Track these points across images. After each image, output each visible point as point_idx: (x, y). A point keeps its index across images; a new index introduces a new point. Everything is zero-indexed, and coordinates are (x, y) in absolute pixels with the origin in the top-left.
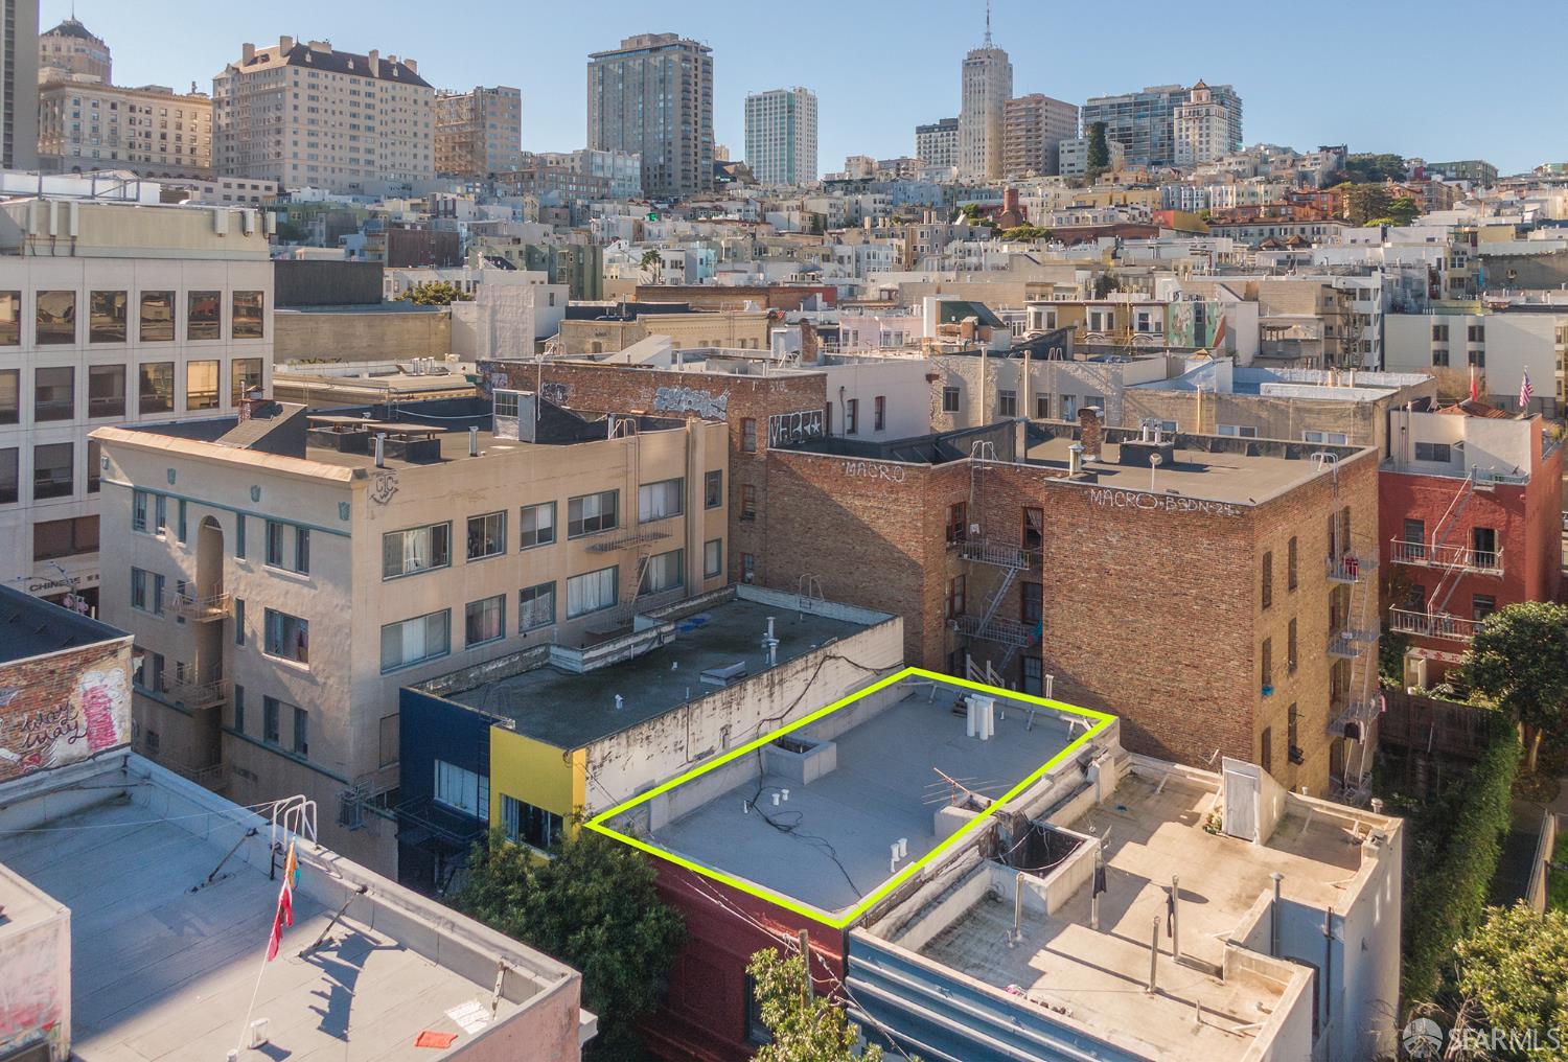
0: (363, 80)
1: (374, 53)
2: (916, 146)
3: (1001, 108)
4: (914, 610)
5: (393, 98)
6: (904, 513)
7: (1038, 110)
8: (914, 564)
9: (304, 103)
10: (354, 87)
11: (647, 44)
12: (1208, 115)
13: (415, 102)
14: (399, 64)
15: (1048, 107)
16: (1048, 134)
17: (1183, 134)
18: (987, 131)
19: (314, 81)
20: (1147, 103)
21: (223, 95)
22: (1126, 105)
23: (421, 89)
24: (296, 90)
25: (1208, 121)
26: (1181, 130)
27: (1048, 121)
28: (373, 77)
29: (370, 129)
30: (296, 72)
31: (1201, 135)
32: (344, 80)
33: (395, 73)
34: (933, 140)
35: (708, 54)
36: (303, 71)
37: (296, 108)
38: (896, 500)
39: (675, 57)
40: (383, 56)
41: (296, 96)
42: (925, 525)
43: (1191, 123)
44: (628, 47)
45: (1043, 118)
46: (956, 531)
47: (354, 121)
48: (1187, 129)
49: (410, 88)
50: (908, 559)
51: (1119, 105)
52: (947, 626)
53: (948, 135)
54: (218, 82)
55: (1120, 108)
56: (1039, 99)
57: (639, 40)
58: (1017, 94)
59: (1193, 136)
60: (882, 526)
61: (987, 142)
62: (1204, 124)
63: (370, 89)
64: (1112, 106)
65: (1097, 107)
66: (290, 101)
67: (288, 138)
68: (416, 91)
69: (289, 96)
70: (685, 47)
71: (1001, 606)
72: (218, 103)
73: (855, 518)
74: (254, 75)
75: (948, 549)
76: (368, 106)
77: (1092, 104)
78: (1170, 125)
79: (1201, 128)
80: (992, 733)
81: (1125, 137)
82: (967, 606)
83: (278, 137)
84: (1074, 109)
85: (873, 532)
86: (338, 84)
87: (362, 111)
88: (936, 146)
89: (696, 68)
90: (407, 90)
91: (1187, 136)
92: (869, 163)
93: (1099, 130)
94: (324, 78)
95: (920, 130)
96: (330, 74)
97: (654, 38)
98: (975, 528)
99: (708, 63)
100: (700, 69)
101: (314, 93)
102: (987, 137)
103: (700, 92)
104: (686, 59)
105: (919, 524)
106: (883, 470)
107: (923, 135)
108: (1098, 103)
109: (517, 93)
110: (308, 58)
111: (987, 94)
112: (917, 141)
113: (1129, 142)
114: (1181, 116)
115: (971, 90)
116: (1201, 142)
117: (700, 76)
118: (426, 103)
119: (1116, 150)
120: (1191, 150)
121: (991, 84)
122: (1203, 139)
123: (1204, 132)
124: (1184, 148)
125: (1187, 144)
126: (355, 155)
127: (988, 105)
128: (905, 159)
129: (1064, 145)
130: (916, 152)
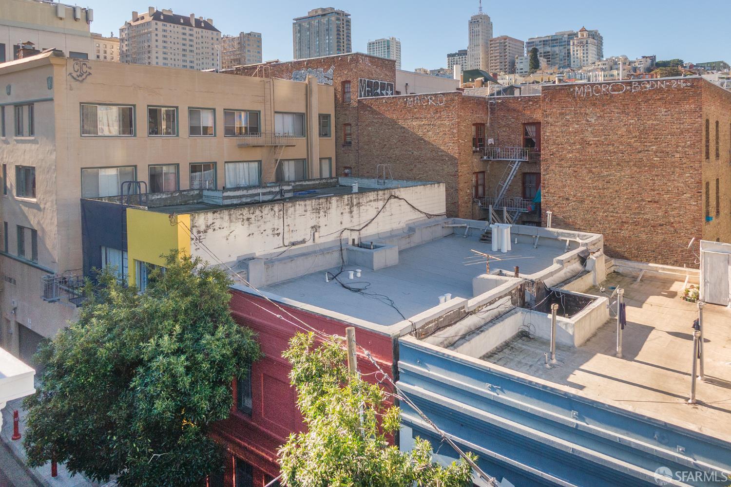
0: (188, 28)
1: (192, 15)
2: (447, 63)
3: (487, 43)
4: (452, 188)
5: (202, 37)
6: (445, 125)
7: (505, 43)
8: (452, 158)
9: (160, 38)
10: (184, 31)
11: (320, 12)
12: (587, 43)
13: (212, 38)
14: (204, 21)
15: (511, 42)
16: (510, 55)
17: (575, 53)
18: (481, 54)
19: (165, 28)
20: (557, 39)
21: (124, 36)
22: (547, 41)
23: (215, 33)
24: (156, 32)
25: (587, 46)
26: (574, 51)
27: (510, 48)
28: (192, 26)
29: (191, 51)
30: (156, 24)
31: (584, 54)
32: (179, 28)
33: (203, 25)
34: (455, 60)
35: (349, 17)
36: (160, 23)
37: (157, 41)
38: (440, 117)
39: (333, 19)
40: (197, 17)
41: (157, 35)
42: (458, 131)
43: (579, 48)
44: (311, 15)
45: (507, 47)
46: (479, 142)
47: (184, 47)
48: (577, 51)
49: (210, 32)
50: (448, 155)
51: (544, 41)
52: (474, 202)
53: (462, 58)
54: (122, 30)
55: (545, 42)
56: (505, 38)
57: (316, 11)
58: (495, 36)
59: (580, 54)
60: (431, 136)
61: (481, 60)
62: (585, 48)
63: (191, 32)
64: (540, 42)
65: (533, 42)
66: (154, 38)
67: (153, 55)
68: (212, 33)
69: (153, 35)
70: (338, 14)
71: (508, 190)
72: (122, 40)
73: (413, 133)
74: (137, 26)
75: (474, 152)
76: (191, 40)
77: (531, 41)
78: (569, 50)
79: (583, 50)
80: (510, 249)
81: (547, 55)
82: (486, 193)
83: (149, 55)
84: (523, 43)
85: (425, 141)
86: (176, 29)
87: (188, 42)
88: (457, 63)
89: (343, 24)
90: (208, 33)
91: (577, 54)
92: (425, 71)
93: (534, 52)
94: (170, 27)
95: (449, 56)
96: (172, 25)
97: (323, 9)
98: (491, 141)
99: (348, 22)
100: (345, 24)
101: (165, 34)
102: (481, 57)
103: (345, 35)
104: (338, 20)
105: (455, 131)
106: (431, 99)
107: (450, 58)
108: (533, 40)
109: (260, 35)
110: (162, 17)
111: (480, 37)
112: (447, 61)
113: (549, 58)
114: (574, 44)
115: (473, 34)
116: (584, 57)
117: (345, 28)
118: (217, 39)
119: (543, 62)
120: (579, 61)
121: (482, 32)
122: (585, 55)
123: (585, 52)
124: (576, 60)
125: (577, 58)
126: (185, 64)
127: (481, 42)
128: (442, 69)
129: (518, 59)
130: (447, 66)
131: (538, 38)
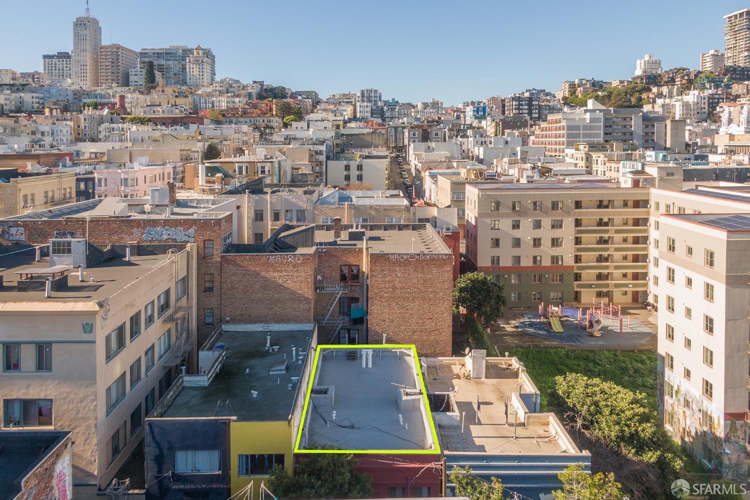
2: (43, 66)
7: (117, 52)
12: (202, 62)
15: (123, 51)
16: (123, 65)
17: (191, 70)
18: (88, 60)
20: (172, 54)
22: (161, 53)
25: (202, 65)
26: (190, 68)
27: (123, 58)
31: (199, 72)
34: (53, 63)
43: (195, 66)
45: (120, 57)
48: (193, 68)
51: (158, 53)
53: (63, 61)
55: (159, 55)
56: (117, 47)
58: (104, 44)
59: (196, 72)
61: (88, 67)
62: (201, 67)
64: (154, 53)
65: (146, 53)
77: (144, 51)
78: (184, 66)
79: (199, 68)
81: (161, 69)
84: (134, 52)
88: (55, 67)
91: (193, 72)
92: (14, 73)
93: (150, 65)
95: (45, 57)
102: (88, 64)
107: (47, 60)
108: (147, 51)
111: (88, 42)
112: (43, 63)
114: (190, 62)
115: (78, 38)
116: (199, 75)
119: (158, 75)
120: (195, 78)
121: (90, 36)
122: (201, 74)
123: (201, 70)
124: (191, 77)
125: (193, 75)
127: (88, 47)
128: (37, 73)
129: (132, 72)
130: (43, 69)
131: (151, 49)
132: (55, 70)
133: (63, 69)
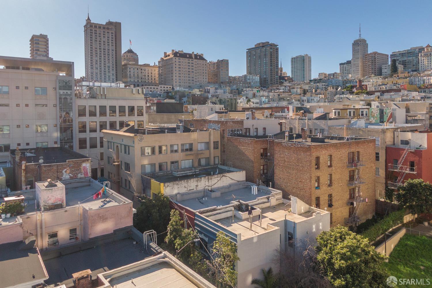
0: (191, 60)
1: (193, 53)
2: (339, 69)
3: (364, 56)
5: (198, 64)
7: (375, 56)
9: (177, 66)
10: (189, 61)
11: (261, 45)
12: (430, 55)
13: (203, 64)
14: (199, 55)
15: (379, 56)
16: (378, 64)
17: (422, 61)
18: (360, 63)
19: (180, 60)
20: (411, 52)
21: (160, 65)
22: (404, 53)
23: (204, 61)
24: (176, 63)
25: (430, 57)
26: (421, 60)
27: (378, 60)
28: (193, 58)
29: (193, 72)
30: (175, 59)
31: (428, 62)
32: (186, 60)
33: (198, 57)
34: (345, 67)
35: (277, 47)
36: (177, 58)
37: (176, 67)
39: (268, 48)
40: (195, 53)
41: (176, 64)
43: (425, 58)
44: (256, 46)
45: (377, 59)
47: (189, 70)
48: (424, 60)
49: (202, 61)
53: (349, 65)
54: (159, 62)
55: (402, 54)
56: (375, 53)
57: (259, 44)
58: (369, 52)
59: (426, 62)
61: (360, 67)
62: (429, 58)
63: (192, 62)
64: (400, 54)
65: (395, 55)
66: (174, 66)
67: (174, 75)
68: (203, 62)
69: (174, 64)
70: (271, 45)
72: (159, 67)
74: (166, 60)
76: (192, 66)
77: (393, 54)
78: (419, 59)
79: (428, 59)
81: (404, 63)
83: (172, 75)
84: (388, 56)
86: (185, 61)
87: (191, 67)
88: (345, 69)
89: (274, 51)
90: (201, 62)
91: (424, 62)
92: (325, 74)
93: (394, 62)
94: (182, 60)
95: (341, 64)
96: (183, 59)
97: (263, 43)
99: (277, 49)
100: (275, 51)
101: (180, 63)
102: (360, 65)
103: (275, 57)
104: (271, 49)
107: (341, 66)
108: (395, 53)
109: (228, 61)
110: (178, 55)
111: (360, 53)
112: (339, 68)
113: (406, 64)
114: (421, 56)
115: (355, 52)
116: (428, 64)
117: (275, 53)
118: (206, 65)
119: (400, 68)
120: (425, 66)
121: (361, 50)
122: (429, 63)
123: (429, 60)
124: (423, 66)
125: (424, 64)
126: (189, 79)
127: (360, 56)
128: (336, 73)
129: (383, 67)
130: (339, 71)
131: (398, 52)
132: (345, 70)
133: (349, 70)
